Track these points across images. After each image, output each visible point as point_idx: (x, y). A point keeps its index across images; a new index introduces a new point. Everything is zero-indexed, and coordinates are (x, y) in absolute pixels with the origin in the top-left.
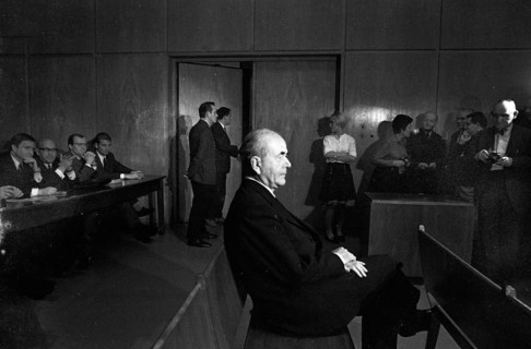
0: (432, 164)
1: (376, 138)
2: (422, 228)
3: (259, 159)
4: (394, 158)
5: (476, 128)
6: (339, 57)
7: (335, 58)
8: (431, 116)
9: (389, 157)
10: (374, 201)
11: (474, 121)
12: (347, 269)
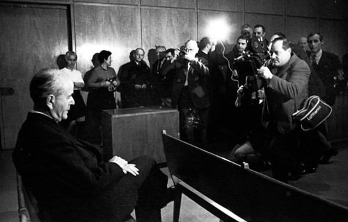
0: (144, 86)
2: (164, 132)
3: (54, 97)
6: (68, 6)
7: (65, 8)
8: (140, 52)
9: (99, 80)
10: (113, 116)
12: (125, 172)
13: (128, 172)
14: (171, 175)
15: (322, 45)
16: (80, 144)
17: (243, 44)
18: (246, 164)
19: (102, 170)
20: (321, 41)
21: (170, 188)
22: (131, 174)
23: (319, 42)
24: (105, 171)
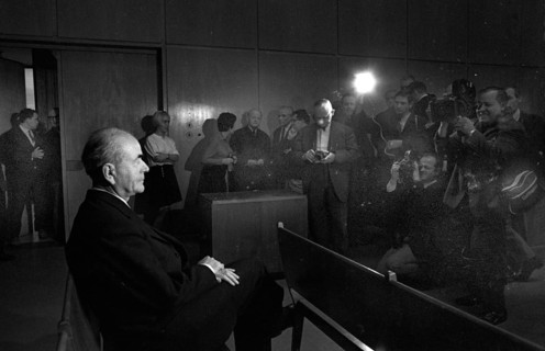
0: (261, 161)
1: (203, 136)
2: (281, 225)
3: (113, 167)
4: (223, 157)
5: (300, 124)
7: (155, 52)
8: (256, 113)
9: (217, 155)
11: (299, 118)
12: (219, 279)
13: (223, 280)
14: (290, 288)
15: (519, 104)
16: (158, 237)
17: (403, 103)
18: (392, 274)
19: (184, 275)
20: (517, 96)
21: (287, 307)
22: (228, 283)
23: (515, 99)
24: (190, 276)
